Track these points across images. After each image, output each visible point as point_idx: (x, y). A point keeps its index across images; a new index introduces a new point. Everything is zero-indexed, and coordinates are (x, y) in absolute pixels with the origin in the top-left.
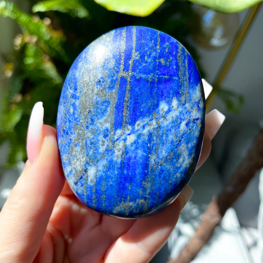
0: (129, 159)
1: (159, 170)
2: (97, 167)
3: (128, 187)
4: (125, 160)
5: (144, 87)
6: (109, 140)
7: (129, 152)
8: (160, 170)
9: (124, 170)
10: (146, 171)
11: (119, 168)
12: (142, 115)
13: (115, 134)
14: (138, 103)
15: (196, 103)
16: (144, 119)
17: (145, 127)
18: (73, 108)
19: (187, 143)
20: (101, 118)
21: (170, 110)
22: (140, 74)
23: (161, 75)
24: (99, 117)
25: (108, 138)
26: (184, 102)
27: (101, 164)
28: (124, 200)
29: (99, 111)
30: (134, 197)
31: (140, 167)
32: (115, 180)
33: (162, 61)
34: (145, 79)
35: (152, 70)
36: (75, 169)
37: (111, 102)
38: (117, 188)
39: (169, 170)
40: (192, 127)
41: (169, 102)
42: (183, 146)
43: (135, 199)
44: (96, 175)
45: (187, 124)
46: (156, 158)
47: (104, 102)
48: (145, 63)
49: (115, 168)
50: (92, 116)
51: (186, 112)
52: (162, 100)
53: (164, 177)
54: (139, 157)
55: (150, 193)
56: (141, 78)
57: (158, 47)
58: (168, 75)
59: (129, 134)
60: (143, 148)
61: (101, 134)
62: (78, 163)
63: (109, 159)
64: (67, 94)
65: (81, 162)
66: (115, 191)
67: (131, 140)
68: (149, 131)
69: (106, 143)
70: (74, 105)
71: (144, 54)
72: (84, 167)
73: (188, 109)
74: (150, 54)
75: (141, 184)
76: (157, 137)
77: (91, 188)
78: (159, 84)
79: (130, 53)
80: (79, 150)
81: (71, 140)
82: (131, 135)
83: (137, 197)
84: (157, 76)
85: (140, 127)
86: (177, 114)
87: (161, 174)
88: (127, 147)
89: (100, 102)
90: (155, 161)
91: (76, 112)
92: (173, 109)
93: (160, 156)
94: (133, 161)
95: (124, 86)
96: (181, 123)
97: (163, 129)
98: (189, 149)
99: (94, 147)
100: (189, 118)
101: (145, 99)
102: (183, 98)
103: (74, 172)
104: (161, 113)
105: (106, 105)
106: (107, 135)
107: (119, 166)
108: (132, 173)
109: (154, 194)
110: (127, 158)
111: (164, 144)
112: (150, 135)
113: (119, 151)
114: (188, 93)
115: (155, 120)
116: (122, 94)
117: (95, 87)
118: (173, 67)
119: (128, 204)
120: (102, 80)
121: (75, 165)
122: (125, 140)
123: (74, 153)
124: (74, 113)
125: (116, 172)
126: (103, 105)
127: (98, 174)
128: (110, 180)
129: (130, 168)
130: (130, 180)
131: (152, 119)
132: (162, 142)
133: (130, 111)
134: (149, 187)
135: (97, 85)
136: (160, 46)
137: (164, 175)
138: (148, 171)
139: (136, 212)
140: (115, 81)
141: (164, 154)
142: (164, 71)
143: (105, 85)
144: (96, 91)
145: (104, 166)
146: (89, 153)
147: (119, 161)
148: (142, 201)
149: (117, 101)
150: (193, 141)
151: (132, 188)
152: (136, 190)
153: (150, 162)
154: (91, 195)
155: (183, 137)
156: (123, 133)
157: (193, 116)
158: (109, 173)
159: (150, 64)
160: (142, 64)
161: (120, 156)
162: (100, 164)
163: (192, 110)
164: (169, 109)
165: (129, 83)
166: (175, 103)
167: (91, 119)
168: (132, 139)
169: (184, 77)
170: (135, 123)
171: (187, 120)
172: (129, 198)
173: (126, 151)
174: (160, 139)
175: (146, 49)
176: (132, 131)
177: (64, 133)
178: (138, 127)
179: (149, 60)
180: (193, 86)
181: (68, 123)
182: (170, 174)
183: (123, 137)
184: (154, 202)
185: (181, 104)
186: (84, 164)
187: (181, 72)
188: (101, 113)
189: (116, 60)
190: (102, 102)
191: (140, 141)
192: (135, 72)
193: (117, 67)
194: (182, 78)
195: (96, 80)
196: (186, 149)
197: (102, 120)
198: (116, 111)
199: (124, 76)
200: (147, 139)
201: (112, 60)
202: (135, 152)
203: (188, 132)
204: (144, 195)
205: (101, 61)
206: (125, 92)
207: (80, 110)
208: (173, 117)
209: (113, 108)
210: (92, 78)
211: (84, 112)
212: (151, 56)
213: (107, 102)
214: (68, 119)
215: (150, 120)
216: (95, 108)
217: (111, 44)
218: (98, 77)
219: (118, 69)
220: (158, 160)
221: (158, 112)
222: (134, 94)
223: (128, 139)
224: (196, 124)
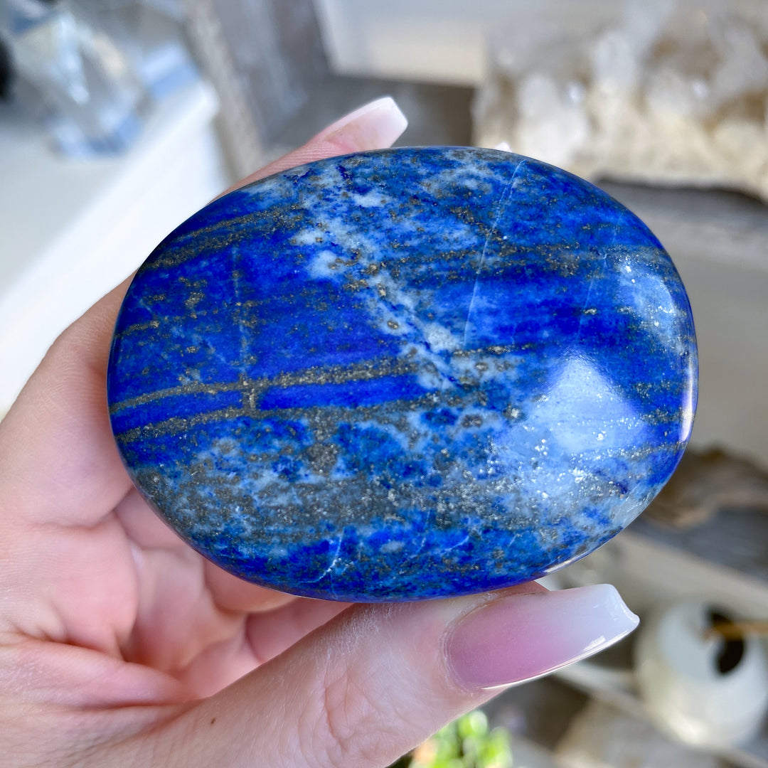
1: (516, 236)
3: (589, 318)
4: (510, 343)
5: (279, 334)
6: (460, 406)
7: (480, 334)
8: (514, 234)
9: (541, 339)
10: (529, 272)
11: (540, 356)
12: (360, 319)
13: (435, 391)
14: (327, 342)
15: (295, 184)
16: (373, 313)
17: (394, 304)
18: (384, 542)
19: (417, 178)
20: (396, 443)
21: (328, 245)
22: (242, 353)
23: (232, 294)
24: (395, 451)
25: (454, 410)
26: (300, 215)
28: (634, 322)
29: (375, 454)
31: (521, 293)
33: (192, 301)
34: (253, 337)
35: (224, 323)
37: (341, 422)
38: (603, 349)
39: (508, 208)
40: (365, 177)
41: (308, 252)
45: (363, 191)
46: (482, 253)
47: (346, 446)
48: (208, 347)
49: (541, 367)
51: (328, 203)
52: (305, 274)
53: (532, 218)
54: (491, 302)
55: (591, 250)
56: (253, 350)
57: (155, 324)
58: (231, 274)
59: (428, 346)
60: (459, 295)
61: (445, 434)
63: (518, 392)
64: (346, 573)
66: (615, 356)
67: (444, 336)
68: (404, 290)
69: (470, 411)
70: (375, 542)
71: (181, 359)
72: (563, 470)
74: (179, 340)
75: (572, 280)
76: (419, 263)
78: (261, 292)
79: (186, 399)
81: (486, 531)
82: (431, 339)
84: (239, 304)
85: (400, 320)
86: (338, 224)
87: (525, 227)
88: (468, 344)
89: (348, 457)
90: (491, 255)
91: (395, 529)
92: (325, 239)
93: (471, 243)
94: (506, 317)
95: (286, 393)
96: (361, 208)
97: (390, 251)
98: (432, 172)
99: (490, 449)
100: (343, 191)
101: (313, 324)
102: (290, 219)
104: (342, 269)
105: (352, 436)
106: (446, 413)
107: (532, 356)
108: (542, 313)
110: (500, 338)
111: (435, 237)
112: (415, 284)
113: (486, 367)
114: (270, 210)
115: (368, 281)
116: (310, 394)
117: (306, 481)
118: (206, 268)
119: (645, 307)
120: (281, 467)
122: (447, 355)
124: (400, 537)
126: (356, 449)
129: (531, 321)
130: (567, 315)
131: (368, 288)
132: (429, 245)
133: (356, 360)
135: (299, 477)
136: (152, 319)
137: (528, 220)
138: (528, 267)
140: (276, 425)
141: (463, 232)
142: (221, 288)
143: (294, 453)
144: (316, 478)
147: (514, 359)
149: (335, 403)
150: (408, 166)
151: (590, 303)
152: (593, 292)
153: (496, 267)
155: (400, 192)
156: (429, 367)
157: (335, 182)
159: (208, 334)
160: (210, 358)
161: (500, 361)
163: (319, 188)
164: (329, 248)
165: (274, 382)
166: (308, 237)
167: (405, 474)
168: (439, 337)
169: (229, 232)
170: (389, 337)
171: (350, 194)
172: (623, 310)
173: (481, 344)
174: (422, 254)
176: (415, 341)
177: (469, 558)
178: (399, 324)
179: (197, 338)
180: (252, 204)
181: (437, 551)
182: (519, 206)
183: (439, 364)
184: (615, 234)
185: (306, 220)
187: (215, 243)
188: (382, 447)
189: (213, 436)
190: (348, 452)
191: (441, 310)
192: (239, 372)
193: (235, 427)
194: (232, 235)
195: (285, 484)
196: (434, 178)
197: (402, 440)
198: (366, 403)
199: (257, 401)
200: (430, 291)
201: (216, 451)
202: (476, 317)
203: (384, 184)
204: (602, 267)
205: (225, 482)
206: (304, 385)
207: (388, 517)
208: (349, 233)
209: (359, 412)
210: (282, 500)
211: (390, 503)
212: (183, 336)
213: (344, 435)
214: (422, 552)
215: (372, 295)
216: (370, 469)
217: (168, 466)
218: (274, 480)
219: (240, 425)
220: (486, 244)
221: (343, 277)
222: (304, 360)
223: (442, 346)
224: (357, 169)
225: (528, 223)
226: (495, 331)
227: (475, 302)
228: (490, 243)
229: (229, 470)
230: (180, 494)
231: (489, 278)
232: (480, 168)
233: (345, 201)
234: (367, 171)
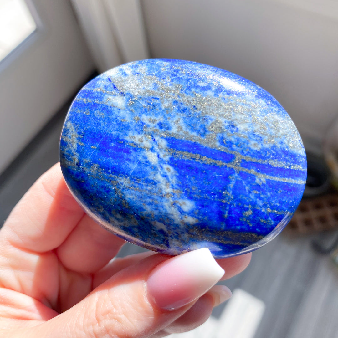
0: (128, 152)
1: (109, 187)
2: (124, 110)
3: (95, 145)
4: (127, 146)
5: (216, 184)
6: (155, 128)
7: (137, 153)
8: (110, 188)
9: (115, 143)
10: (110, 171)
11: (118, 137)
12: (181, 177)
13: (162, 137)
14: (197, 173)
15: (189, 247)
16: (175, 178)
17: (165, 178)
18: (205, 87)
19: (139, 228)
20: (185, 122)
21: (183, 213)
22: (234, 181)
23: (230, 208)
24: (186, 119)
25: (158, 128)
26: (191, 231)
27: (127, 115)
28: (80, 138)
29: (194, 121)
30: (82, 150)
31: (115, 164)
32: (105, 130)
33: (249, 213)
34: (227, 187)
35: (238, 198)
36: (127, 80)
37: (203, 138)
38: (95, 132)
39: (108, 200)
40: (159, 238)
41: (192, 214)
43: (80, 152)
44: (114, 107)
45: (162, 231)
46: (124, 186)
47: (205, 128)
48: (248, 190)
49: (119, 132)
50: (189, 111)
51: (177, 232)
52: (196, 205)
53: (101, 192)
54: (128, 164)
55: (85, 172)
56: (229, 181)
57: (269, 210)
58: (228, 217)
59: (158, 156)
60: (139, 172)
61: (164, 120)
62: (133, 85)
63: (131, 126)
65: (134, 89)
66: (91, 127)
67: (150, 158)
68: (159, 182)
69: (152, 125)
70: (208, 88)
71: (262, 190)
72: (127, 92)
73: (182, 235)
74: (260, 199)
75: (95, 162)
76: (149, 191)
77: (100, 97)
78: (218, 205)
79: (266, 172)
80: (149, 88)
81: (164, 79)
82: (156, 158)
83: (81, 155)
84: (229, 203)
85: (166, 171)
86: (176, 221)
87: (105, 189)
88: (143, 151)
89: (206, 124)
90: (121, 183)
91: (198, 90)
92: (183, 216)
93: (126, 191)
94: (124, 156)
95: (221, 158)
96: (165, 224)
97: (159, 201)
98: (132, 228)
99: (150, 108)
100: (170, 235)
101: (200, 182)
102: (195, 231)
104: (181, 201)
105: (201, 131)
106: (161, 127)
107: (121, 138)
108: (111, 153)
110: (130, 149)
111: (140, 199)
112: (154, 183)
113: (139, 140)
115: (172, 191)
116: (212, 154)
117: (227, 120)
118: (238, 225)
119: (74, 142)
120: (235, 129)
121: (132, 80)
122: (152, 150)
123: (147, 81)
124: (197, 87)
125: (114, 133)
126: (201, 126)
127: (115, 109)
128: (106, 124)
129: (116, 151)
130: (102, 149)
131: (173, 188)
132: (143, 197)
133: (188, 161)
134: (91, 172)
135: (229, 123)
136: (270, 213)
138: (109, 173)
139: (65, 151)
140: (230, 147)
141: (128, 197)
142: (234, 214)
143: (227, 132)
144: (222, 120)
145: (124, 118)
146: (143, 100)
147: (127, 138)
148: (77, 161)
149: (203, 147)
151: (93, 151)
152: (90, 155)
153: (121, 178)
154: (92, 97)
155: (147, 224)
156: (161, 148)
157: (172, 241)
158: (114, 123)
159: (246, 196)
160: (249, 185)
161: (133, 140)
162: (127, 113)
164: (183, 211)
165: (225, 165)
166: (190, 220)
167: (186, 109)
168: (153, 158)
169: (223, 237)
170: (172, 166)
171: (167, 232)
172: (82, 144)
173: (138, 149)
174: (147, 194)
175: (269, 194)
176: (162, 160)
177: (175, 71)
178: (166, 169)
179: (252, 196)
181: (186, 77)
182: (104, 200)
183: (156, 148)
184: (74, 175)
185: (189, 228)
186: (130, 93)
187: (231, 235)
188: (191, 122)
189: (259, 152)
190: (205, 126)
191: (148, 168)
192: (238, 174)
193: (249, 152)
194: (222, 235)
195: (236, 123)
196: (132, 225)
197: (181, 123)
198: (190, 142)
199: (235, 159)
200: (149, 177)
201: (260, 146)
202: (136, 160)
203: (152, 231)
204: (83, 164)
205: (261, 132)
206: (213, 158)
207: (199, 95)
208: (173, 215)
209: (195, 140)
210: (239, 116)
211: (196, 100)
212: (258, 199)
213: (204, 132)
214: (192, 79)
215: (172, 185)
216: (199, 116)
217: (284, 148)
218: (239, 125)
219: (245, 152)
220: (121, 188)
221: (181, 197)
222: (209, 169)
223: (153, 154)
224: (162, 243)
225: (103, 191)
226: (131, 152)
227: (134, 167)
228: (120, 188)
229: (257, 136)
230: (282, 135)
233: (170, 229)
234: (158, 240)
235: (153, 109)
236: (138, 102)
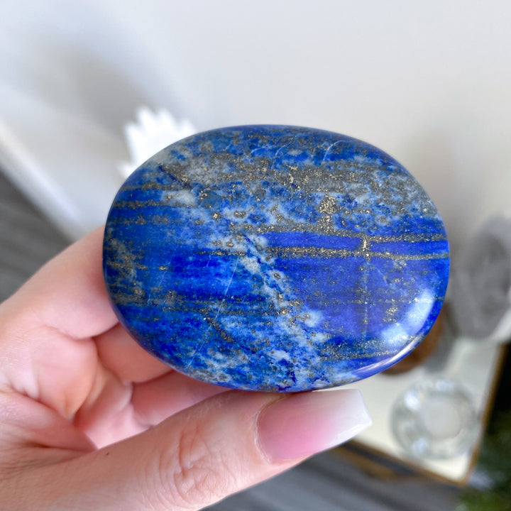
0: (215, 264)
2: (196, 207)
3: (164, 265)
4: (212, 256)
5: (344, 281)
6: (245, 224)
7: (228, 263)
8: (199, 320)
9: (194, 256)
10: (194, 296)
11: (196, 245)
12: (296, 282)
13: (258, 234)
14: (317, 272)
15: (323, 374)
16: (288, 285)
17: (275, 288)
18: (299, 155)
19: (250, 365)
20: (285, 208)
21: (308, 331)
22: (367, 273)
23: (369, 310)
24: (286, 204)
25: (249, 222)
26: (323, 352)
27: (202, 214)
28: (139, 260)
29: (298, 203)
30: (145, 276)
31: (201, 285)
32: (175, 241)
33: (393, 309)
34: (360, 282)
35: (376, 293)
36: (189, 165)
37: (315, 224)
38: (160, 246)
39: (200, 337)
40: (281, 372)
41: (321, 328)
42: (244, 358)
43: (142, 279)
44: (180, 206)
45: (284, 362)
46: (220, 312)
47: (313, 211)
48: (387, 280)
49: (196, 240)
50: (287, 192)
51: (305, 358)
52: (324, 314)
53: (187, 329)
54: (219, 281)
55: (156, 305)
56: (361, 274)
58: (368, 322)
59: (259, 261)
60: (237, 288)
61: (256, 210)
62: (199, 171)
63: (212, 227)
64: (323, 142)
65: (202, 177)
66: (153, 241)
67: (249, 265)
68: (268, 296)
69: (240, 220)
70: (304, 156)
71: (404, 276)
72: (193, 182)
73: (312, 360)
74: (404, 288)
75: (170, 288)
76: (257, 311)
77: (156, 197)
78: (353, 308)
79: (403, 252)
80: (224, 171)
81: (241, 154)
82: (257, 264)
83: (146, 283)
84: (366, 303)
85: (274, 278)
86: (301, 343)
87: (192, 323)
88: (236, 259)
89: (313, 205)
90: (215, 309)
91: (292, 161)
92: (310, 334)
93: (225, 319)
94: (212, 271)
95: (344, 246)
96: (286, 351)
97: (273, 321)
98: (241, 368)
99: (232, 198)
100: (295, 364)
101: (324, 284)
102: (329, 351)
103: (183, 163)
104: (302, 315)
105: (310, 215)
106: (254, 221)
107: (201, 246)
108: (190, 271)
109: (155, 313)
110: (217, 259)
111: (246, 325)
112: (261, 299)
113: (227, 244)
114: (340, 359)
115: (288, 305)
116: (331, 243)
117: (339, 194)
118: (383, 329)
119: (131, 268)
120: (353, 204)
121: (196, 164)
122: (249, 254)
123: (217, 162)
124: (289, 157)
125: (189, 242)
126: (308, 209)
127: (183, 209)
128: (174, 231)
129: (198, 267)
130: (177, 268)
131: (289, 300)
132: (250, 321)
133: (302, 258)
134: (166, 303)
135: (343, 197)
137: (190, 328)
138: (195, 299)
139: (118, 282)
140: (352, 228)
141: (229, 326)
142: (376, 315)
143: (344, 211)
144: (333, 195)
145: (198, 219)
146: (219, 189)
147: (211, 246)
148: (141, 293)
149: (317, 236)
150: (254, 374)
151: (163, 273)
152: (159, 280)
153: (213, 302)
154: (142, 199)
155: (262, 357)
156: (260, 249)
157: (299, 371)
158: (186, 228)
159: (386, 288)
160: (386, 273)
161: (218, 247)
162: (201, 211)
163: (310, 368)
164: (308, 328)
165: (351, 253)
166: (320, 337)
167: (282, 190)
168: (252, 266)
169: (366, 349)
170: (281, 270)
171: (291, 361)
172: (144, 267)
173: (228, 258)
174: (255, 316)
175: (412, 279)
176: (266, 264)
177: (252, 142)
179: (393, 286)
180: (351, 366)
181: (270, 147)
182: (193, 338)
183: (253, 250)
184: (140, 314)
185: (320, 349)
186: (198, 183)
187: (376, 344)
188: (293, 207)
189: (390, 228)
190: (313, 207)
191: (248, 281)
192: (371, 262)
193: (377, 230)
195: (352, 195)
196: (240, 364)
197: (281, 210)
198: (299, 233)
199: (362, 243)
200: (253, 293)
201: (389, 219)
202: (229, 274)
203: (270, 364)
204: (152, 294)
205: (386, 201)
206: (334, 249)
207: (295, 169)
208: (295, 336)
209: (303, 228)
210: (355, 186)
211: (293, 176)
212: (401, 289)
213: (314, 217)
214: (279, 148)
215: (287, 296)
216: (302, 196)
217: (417, 216)
218: (357, 198)
219: (373, 232)
220: (216, 317)
221: (302, 310)
222: (332, 263)
223: (251, 260)
224: (285, 378)
225: (190, 326)
227: (228, 283)
228: (214, 317)
229: (383, 207)
230: (412, 199)
231: (218, 296)
232: (212, 366)
233: (295, 357)
234: (280, 376)
235: (236, 199)
236: (213, 193)
